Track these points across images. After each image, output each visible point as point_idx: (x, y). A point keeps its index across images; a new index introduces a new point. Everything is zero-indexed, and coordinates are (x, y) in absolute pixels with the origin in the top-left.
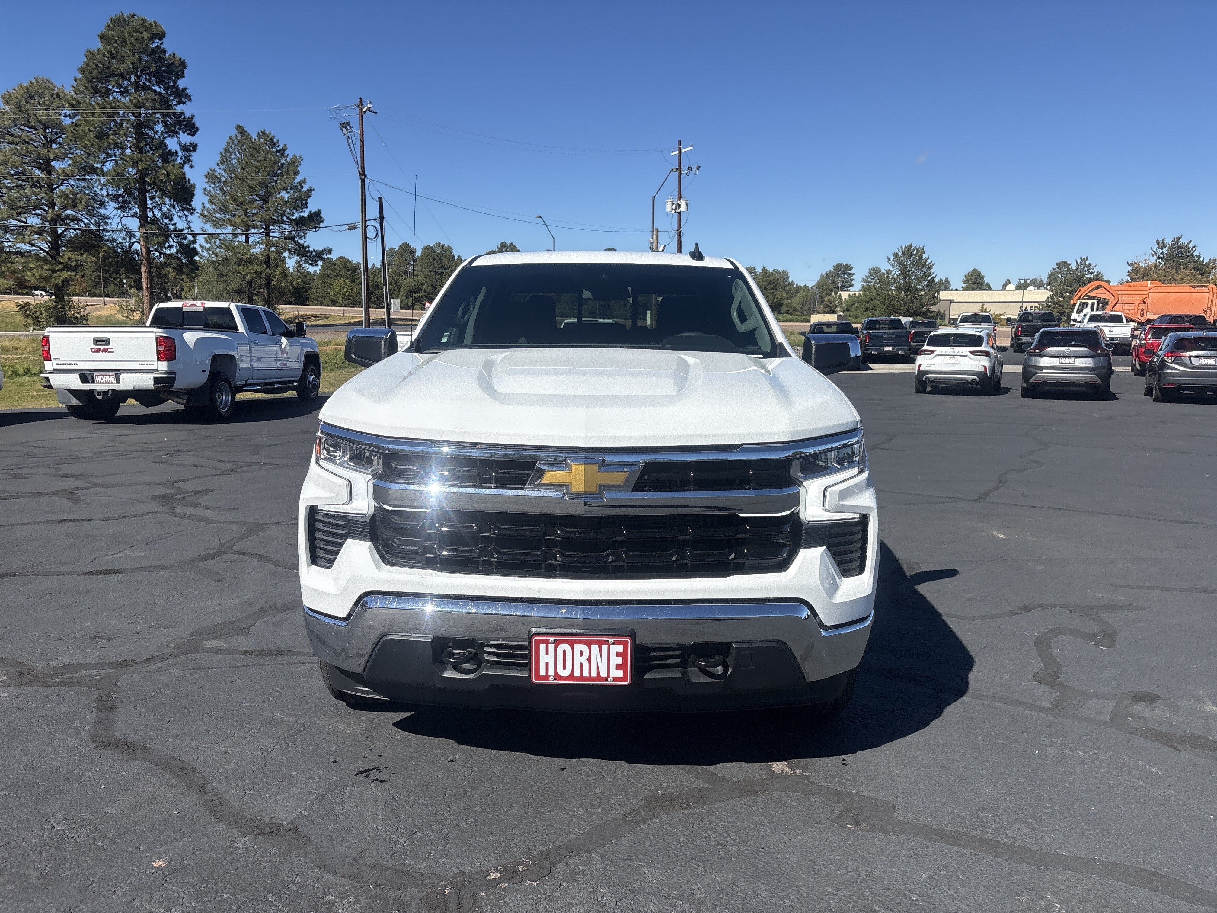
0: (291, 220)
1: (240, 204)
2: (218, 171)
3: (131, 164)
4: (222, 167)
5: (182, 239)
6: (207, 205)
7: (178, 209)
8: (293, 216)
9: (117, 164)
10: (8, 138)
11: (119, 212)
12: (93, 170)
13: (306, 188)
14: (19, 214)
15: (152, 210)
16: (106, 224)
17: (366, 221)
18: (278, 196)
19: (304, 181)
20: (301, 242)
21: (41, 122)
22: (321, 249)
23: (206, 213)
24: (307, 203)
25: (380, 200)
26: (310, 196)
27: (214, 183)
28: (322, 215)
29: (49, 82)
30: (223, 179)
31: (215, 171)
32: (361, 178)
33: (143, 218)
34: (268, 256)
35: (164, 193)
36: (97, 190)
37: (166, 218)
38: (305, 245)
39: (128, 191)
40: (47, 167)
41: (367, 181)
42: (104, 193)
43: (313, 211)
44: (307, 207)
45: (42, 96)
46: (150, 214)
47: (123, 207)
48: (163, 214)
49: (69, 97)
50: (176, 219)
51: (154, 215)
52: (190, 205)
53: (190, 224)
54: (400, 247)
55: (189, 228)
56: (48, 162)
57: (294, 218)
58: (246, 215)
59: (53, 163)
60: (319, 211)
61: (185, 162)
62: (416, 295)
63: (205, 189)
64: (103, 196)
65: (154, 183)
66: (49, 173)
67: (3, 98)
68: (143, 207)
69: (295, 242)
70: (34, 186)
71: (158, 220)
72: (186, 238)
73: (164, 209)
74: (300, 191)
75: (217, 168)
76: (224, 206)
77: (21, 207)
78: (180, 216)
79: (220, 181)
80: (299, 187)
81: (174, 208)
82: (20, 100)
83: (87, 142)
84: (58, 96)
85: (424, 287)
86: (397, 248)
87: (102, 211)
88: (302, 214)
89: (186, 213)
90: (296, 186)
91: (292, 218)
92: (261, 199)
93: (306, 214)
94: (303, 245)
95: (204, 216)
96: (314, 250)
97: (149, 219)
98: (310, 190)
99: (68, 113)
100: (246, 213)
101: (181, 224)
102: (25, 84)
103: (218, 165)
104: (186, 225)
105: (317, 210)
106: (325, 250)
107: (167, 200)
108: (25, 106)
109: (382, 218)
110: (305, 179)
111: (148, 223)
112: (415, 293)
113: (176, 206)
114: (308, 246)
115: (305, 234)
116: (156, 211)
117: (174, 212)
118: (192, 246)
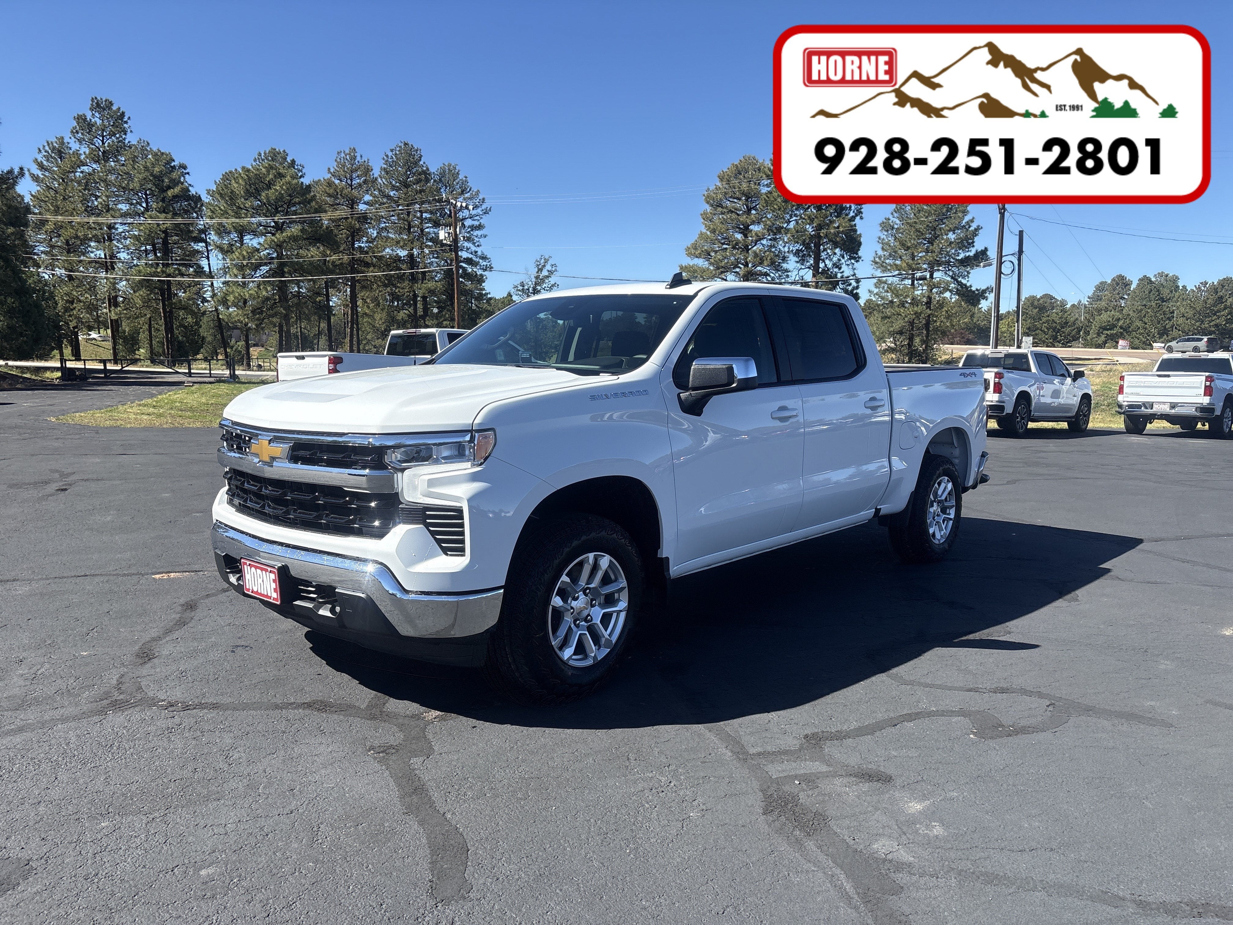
0: (957, 260)
1: (908, 248)
2: (892, 219)
3: (808, 221)
4: (896, 215)
5: (847, 285)
6: (880, 252)
7: (846, 258)
8: (958, 256)
9: (797, 223)
10: (720, 209)
11: (798, 265)
12: (779, 230)
13: (974, 226)
14: (722, 272)
15: (824, 261)
16: (788, 276)
17: (1001, 257)
18: (945, 237)
19: (972, 221)
20: (964, 281)
21: (743, 194)
22: (984, 288)
23: (877, 260)
24: (973, 242)
25: (1021, 233)
26: (976, 235)
27: (887, 231)
28: (988, 253)
29: (754, 158)
30: (896, 226)
31: (889, 219)
32: (1000, 213)
33: (815, 268)
34: (929, 298)
35: (836, 245)
36: (781, 248)
37: (836, 267)
38: (968, 285)
39: (808, 247)
40: (745, 231)
41: (1007, 214)
42: (786, 249)
43: (979, 250)
44: (973, 246)
45: (747, 171)
46: (822, 265)
47: (802, 261)
48: (834, 264)
49: (766, 170)
50: (844, 268)
51: (826, 265)
52: (857, 254)
53: (855, 271)
54: (1113, 280)
55: (854, 275)
56: (747, 227)
57: (960, 258)
58: (913, 259)
59: (751, 227)
60: (986, 249)
61: (856, 215)
62: (1109, 332)
63: (879, 238)
64: (785, 253)
65: (826, 236)
66: (746, 236)
67: (719, 177)
68: (817, 259)
69: (958, 282)
70: (734, 248)
71: (828, 269)
72: (850, 285)
73: (835, 259)
74: (967, 230)
75: (891, 217)
76: (894, 252)
77: (722, 267)
78: (848, 265)
79: (893, 228)
80: (967, 227)
81: (843, 257)
82: (731, 177)
83: (775, 206)
84: (759, 169)
85: (1121, 323)
86: (1109, 281)
87: (785, 266)
88: (967, 254)
89: (853, 261)
90: (964, 226)
91: (958, 258)
92: (929, 242)
93: (972, 254)
94: (965, 285)
95: (876, 263)
96: (977, 290)
97: (820, 270)
98: (978, 229)
99: (766, 183)
100: (913, 257)
101: (847, 271)
102: (736, 163)
103: (892, 214)
104: (852, 273)
105: (983, 249)
106: (988, 288)
107: (837, 251)
108: (735, 182)
109: (1021, 251)
110: (973, 218)
111: (819, 273)
112: (1108, 330)
113: (845, 256)
114: (971, 286)
115: (968, 273)
116: (827, 262)
117: (843, 261)
118: (855, 292)
